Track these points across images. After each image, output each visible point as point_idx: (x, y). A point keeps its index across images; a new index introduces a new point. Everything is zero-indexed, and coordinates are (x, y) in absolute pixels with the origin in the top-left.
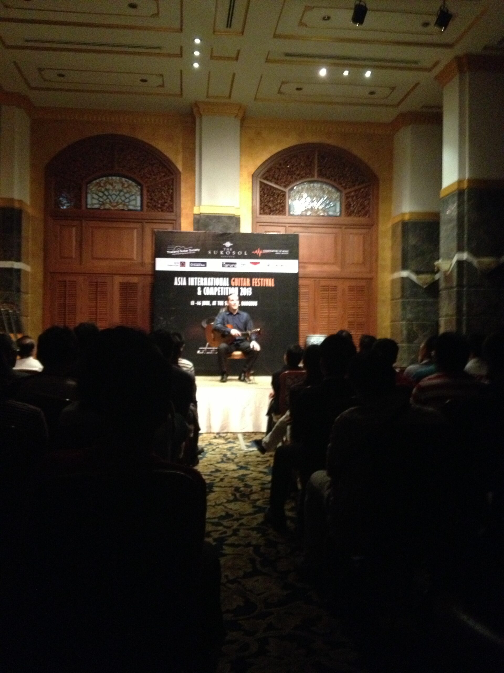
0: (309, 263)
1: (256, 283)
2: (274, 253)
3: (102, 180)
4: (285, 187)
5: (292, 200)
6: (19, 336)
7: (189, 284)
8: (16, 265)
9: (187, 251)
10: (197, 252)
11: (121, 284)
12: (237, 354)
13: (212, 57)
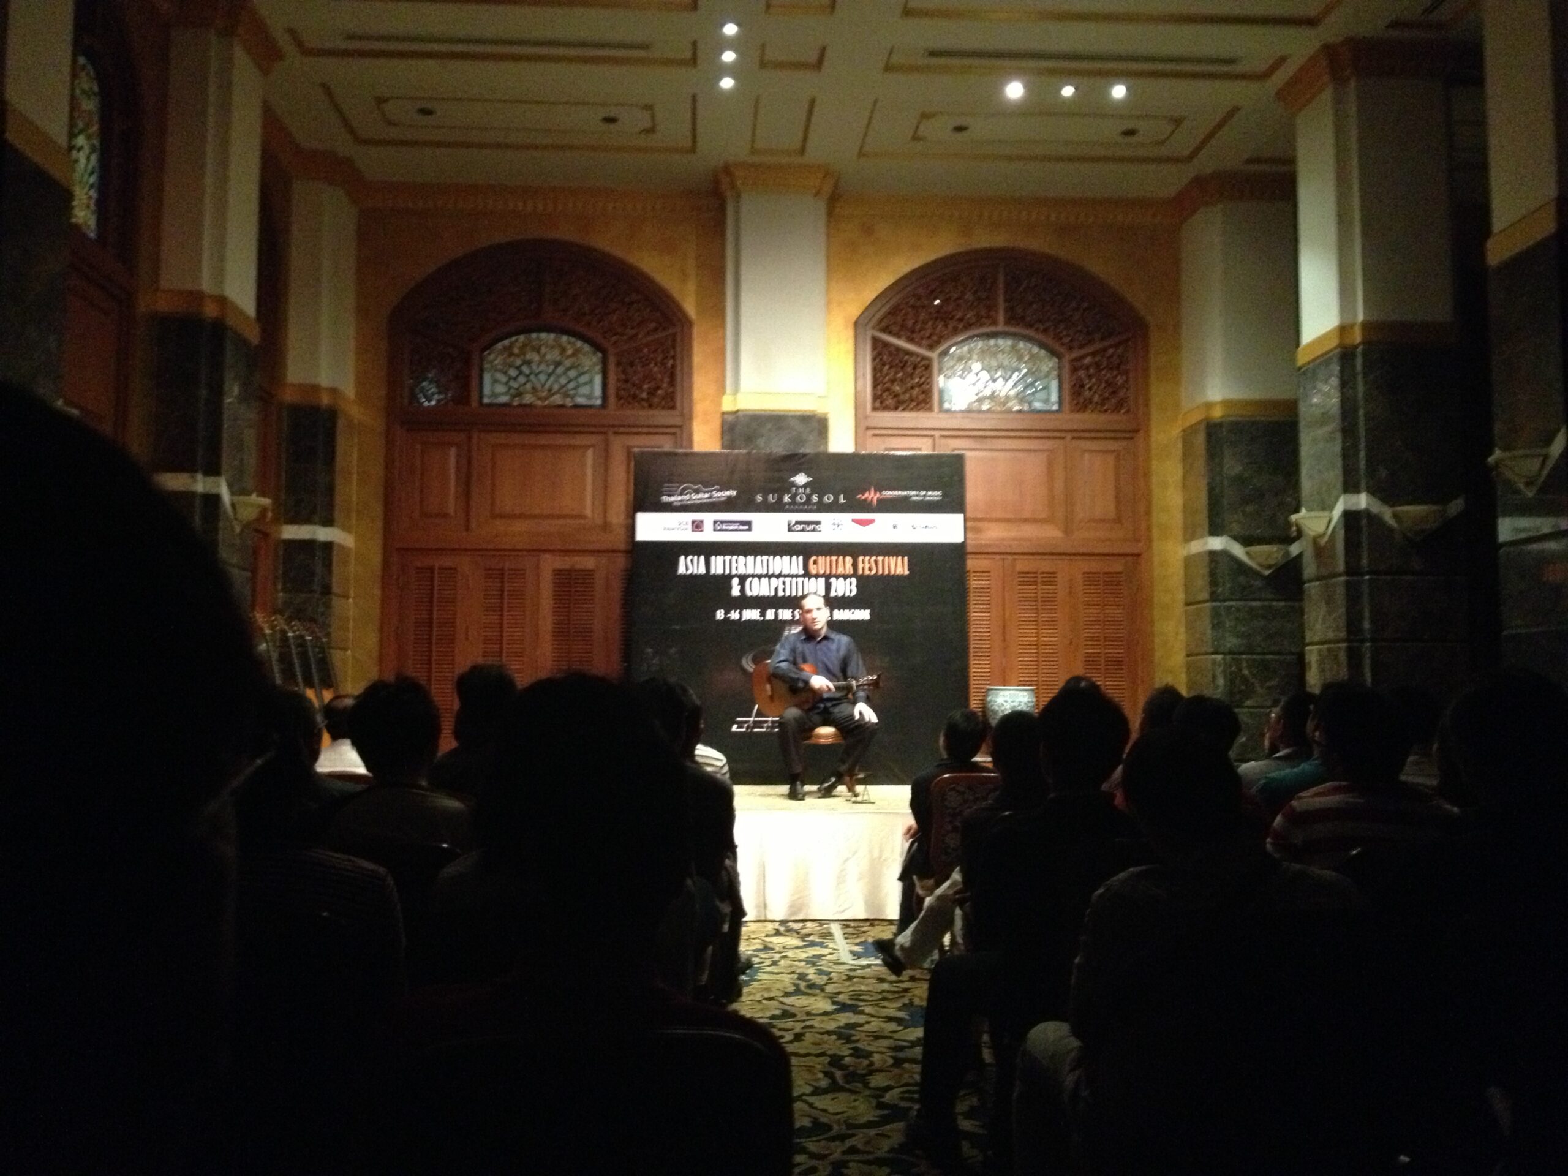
0: (990, 520)
1: (867, 566)
2: (907, 498)
3: (516, 341)
4: (931, 347)
5: (947, 377)
6: (328, 696)
7: (713, 572)
8: (323, 534)
9: (707, 495)
10: (729, 498)
11: (558, 573)
12: (826, 732)
13: (763, 65)
